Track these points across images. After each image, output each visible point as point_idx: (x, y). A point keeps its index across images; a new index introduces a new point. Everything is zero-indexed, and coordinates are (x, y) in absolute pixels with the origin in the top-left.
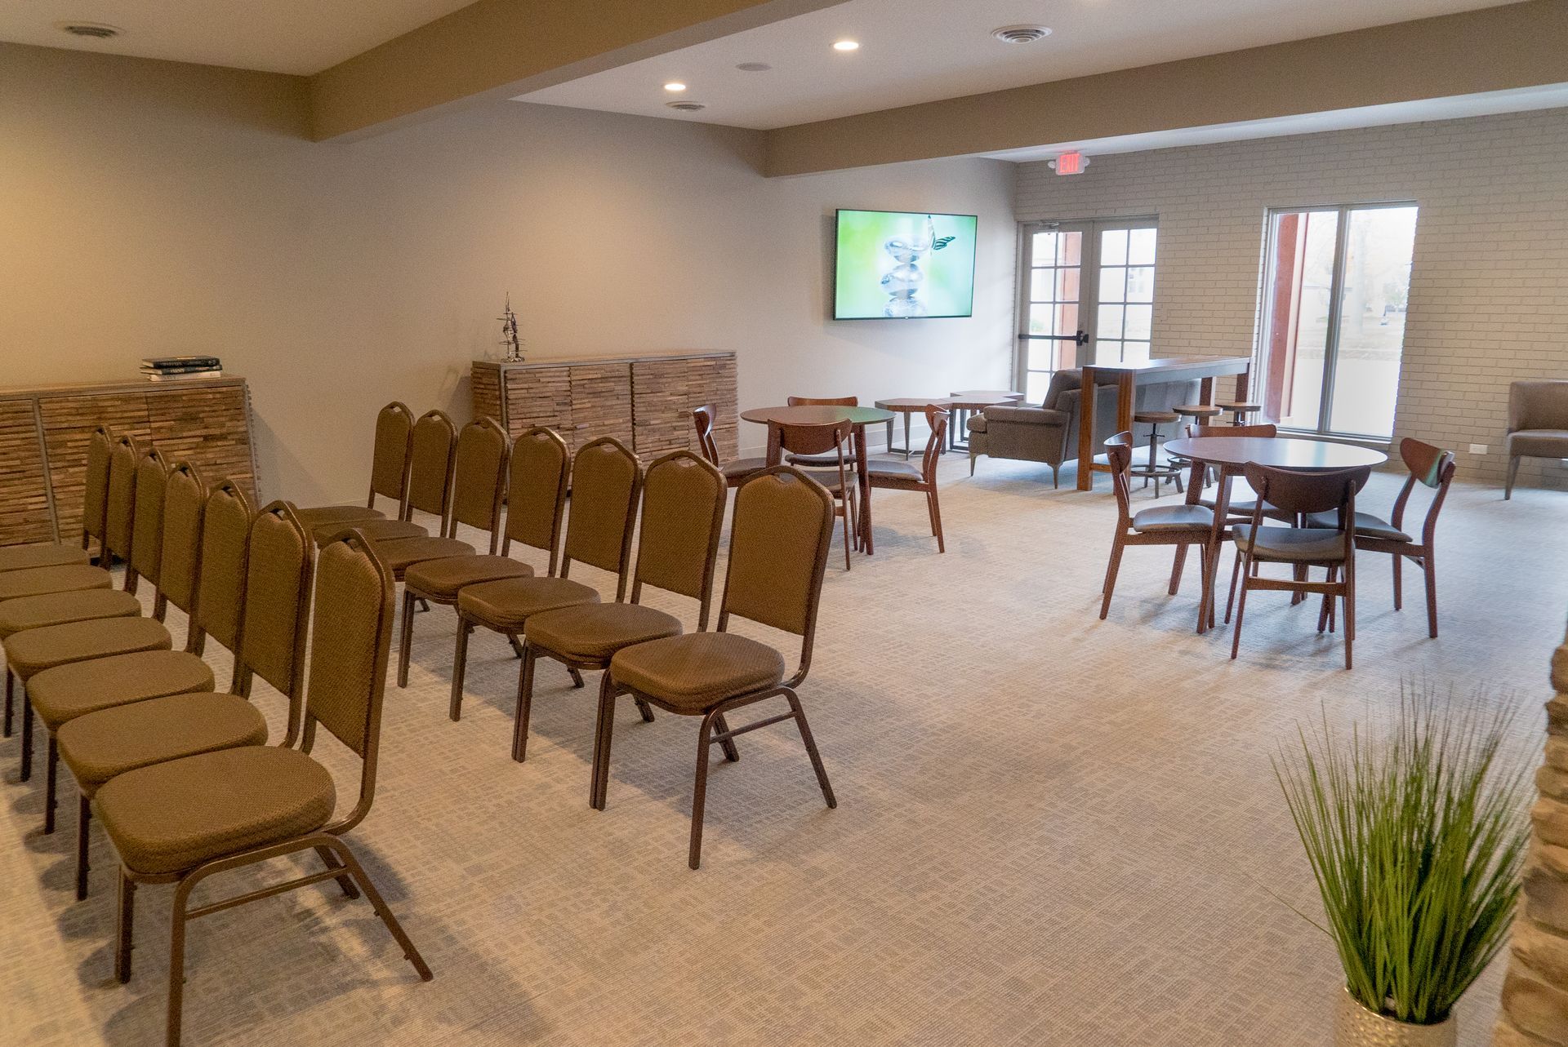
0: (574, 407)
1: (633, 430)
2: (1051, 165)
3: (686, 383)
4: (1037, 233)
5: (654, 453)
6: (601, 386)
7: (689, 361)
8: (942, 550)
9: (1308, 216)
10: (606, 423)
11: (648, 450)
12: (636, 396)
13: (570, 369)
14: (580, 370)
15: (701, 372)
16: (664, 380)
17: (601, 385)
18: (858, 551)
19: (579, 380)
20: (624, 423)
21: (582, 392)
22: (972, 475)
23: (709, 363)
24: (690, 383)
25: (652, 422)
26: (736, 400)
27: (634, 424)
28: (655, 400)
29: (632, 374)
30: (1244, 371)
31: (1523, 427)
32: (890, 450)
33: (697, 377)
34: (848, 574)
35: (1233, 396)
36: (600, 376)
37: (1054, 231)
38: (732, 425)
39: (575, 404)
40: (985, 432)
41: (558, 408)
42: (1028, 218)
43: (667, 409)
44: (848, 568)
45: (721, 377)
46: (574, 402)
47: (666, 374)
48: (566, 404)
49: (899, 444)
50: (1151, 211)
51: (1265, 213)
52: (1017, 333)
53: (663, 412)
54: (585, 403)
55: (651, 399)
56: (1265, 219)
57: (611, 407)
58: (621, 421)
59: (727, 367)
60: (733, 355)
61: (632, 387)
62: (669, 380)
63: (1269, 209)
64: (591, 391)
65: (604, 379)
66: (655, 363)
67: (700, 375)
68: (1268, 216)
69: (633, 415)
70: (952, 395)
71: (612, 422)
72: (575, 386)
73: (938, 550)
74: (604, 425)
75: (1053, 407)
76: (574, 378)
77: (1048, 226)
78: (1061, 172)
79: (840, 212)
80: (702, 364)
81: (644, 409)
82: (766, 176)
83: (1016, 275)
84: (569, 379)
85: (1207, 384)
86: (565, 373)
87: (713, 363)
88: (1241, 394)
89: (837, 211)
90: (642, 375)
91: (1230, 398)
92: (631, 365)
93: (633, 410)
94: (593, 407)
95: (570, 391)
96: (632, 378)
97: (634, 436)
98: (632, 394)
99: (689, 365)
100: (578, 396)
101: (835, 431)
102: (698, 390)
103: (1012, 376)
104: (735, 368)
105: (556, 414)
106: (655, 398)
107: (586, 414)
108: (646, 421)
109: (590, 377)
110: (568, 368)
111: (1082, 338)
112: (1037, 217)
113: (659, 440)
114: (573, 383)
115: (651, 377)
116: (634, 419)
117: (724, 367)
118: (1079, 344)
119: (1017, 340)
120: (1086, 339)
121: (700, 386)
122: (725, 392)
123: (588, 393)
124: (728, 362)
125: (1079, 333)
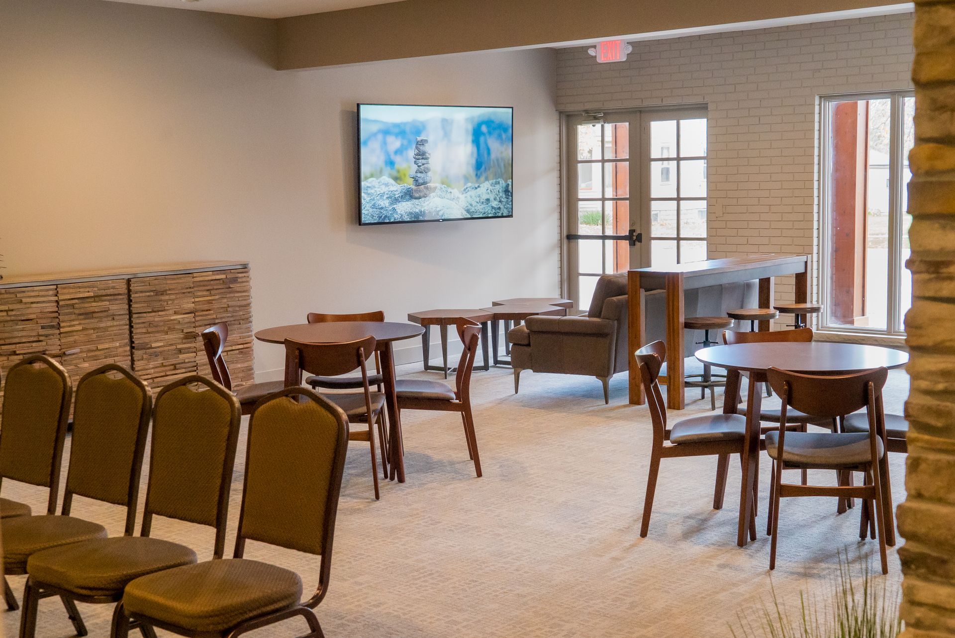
0: (62, 330)
1: (132, 354)
2: (591, 52)
3: (193, 300)
4: (581, 125)
5: (156, 380)
6: (95, 306)
7: (195, 275)
8: (479, 474)
9: (867, 103)
10: (100, 347)
11: (150, 376)
12: (135, 316)
13: (57, 287)
14: (70, 288)
15: (209, 286)
16: (167, 297)
17: (94, 304)
18: (388, 479)
19: (69, 299)
20: (120, 347)
21: (71, 314)
22: (516, 392)
23: (218, 277)
24: (197, 300)
25: (154, 345)
26: (250, 317)
27: (132, 348)
28: (156, 319)
29: (129, 291)
30: (803, 271)
32: (427, 367)
33: (205, 293)
34: (378, 504)
35: (793, 297)
36: (92, 294)
37: (599, 123)
38: (245, 346)
39: (63, 327)
40: (529, 345)
41: (42, 332)
42: (570, 108)
43: (171, 329)
44: (377, 497)
45: (230, 292)
46: (62, 325)
47: (170, 290)
48: (52, 327)
49: (436, 360)
50: (699, 100)
51: (817, 102)
52: (565, 233)
53: (167, 333)
54: (74, 326)
55: (151, 319)
56: (817, 108)
57: (105, 329)
58: (118, 344)
59: (239, 280)
60: (245, 267)
61: (130, 306)
62: (173, 297)
63: (821, 97)
64: (82, 311)
65: (97, 298)
66: (156, 278)
67: (208, 290)
68: (820, 105)
69: (131, 337)
70: (495, 304)
71: (107, 346)
72: (63, 306)
73: (475, 474)
74: (97, 349)
75: (599, 316)
76: (61, 297)
77: (592, 116)
78: (601, 59)
79: (361, 106)
80: (210, 278)
81: (144, 330)
82: (278, 69)
83: (560, 170)
84: (56, 298)
85: (765, 284)
86: (51, 293)
87: (223, 276)
88: (801, 294)
89: (358, 105)
90: (141, 292)
91: (789, 300)
92: (129, 281)
93: (131, 332)
94: (84, 329)
95: (57, 312)
96: (129, 296)
97: (133, 361)
98: (130, 314)
99: (195, 279)
100: (67, 318)
102: (206, 307)
103: (561, 281)
104: (247, 282)
105: (41, 338)
106: (156, 318)
107: (76, 337)
108: (147, 344)
109: (81, 295)
110: (55, 287)
111: (635, 238)
112: (581, 107)
113: (163, 365)
114: (61, 303)
115: (152, 294)
116: (132, 342)
117: (235, 280)
118: (632, 244)
119: (565, 241)
120: (639, 238)
121: (210, 302)
122: (237, 309)
123: (80, 314)
124: (240, 275)
125: (632, 231)
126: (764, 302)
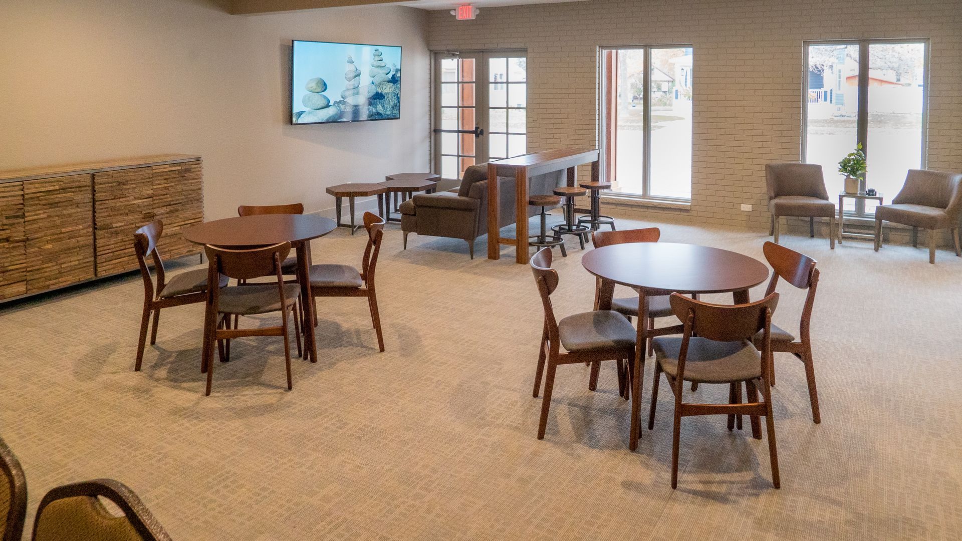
0: (27, 219)
1: (94, 234)
2: (453, 13)
3: (152, 187)
4: (444, 59)
5: (115, 253)
6: (59, 197)
7: (154, 168)
8: (382, 350)
9: (617, 51)
10: (63, 230)
11: (110, 251)
12: (97, 203)
13: (23, 183)
14: (35, 183)
15: (166, 176)
16: (128, 187)
17: (59, 196)
18: (302, 358)
19: (35, 193)
20: (83, 229)
21: (37, 205)
22: (405, 248)
23: (174, 168)
24: (155, 187)
25: (114, 225)
26: (202, 198)
27: (95, 229)
28: (118, 205)
29: (93, 183)
30: (597, 160)
31: (777, 195)
32: (339, 225)
33: (162, 182)
34: (290, 396)
35: (590, 179)
36: (57, 187)
37: (456, 58)
38: (197, 220)
39: (28, 216)
40: (415, 215)
41: (5, 221)
42: (437, 48)
43: (131, 212)
45: (186, 180)
46: (26, 214)
47: (131, 180)
48: (18, 217)
50: (522, 46)
51: (598, 50)
52: (433, 128)
53: (127, 214)
54: (39, 214)
55: (113, 205)
56: (598, 53)
57: (70, 216)
58: (81, 227)
59: (192, 170)
60: (198, 160)
61: (94, 195)
62: (134, 186)
63: (599, 47)
64: (47, 202)
65: (64, 190)
66: (119, 171)
67: (165, 179)
68: (599, 51)
69: (94, 220)
70: (388, 178)
71: (70, 229)
72: (27, 199)
73: (377, 347)
74: (61, 233)
75: (467, 196)
76: (26, 191)
77: (451, 54)
78: (459, 18)
79: (295, 42)
80: (167, 170)
81: (106, 214)
82: (234, 14)
83: (430, 88)
84: (22, 192)
85: (571, 171)
86: (17, 188)
87: (179, 168)
88: (595, 177)
89: (293, 41)
90: (105, 183)
92: (93, 175)
93: (94, 216)
94: (49, 217)
95: (22, 204)
96: (93, 187)
97: (95, 239)
98: (94, 201)
99: (154, 171)
100: (30, 209)
101: (275, 253)
102: (163, 192)
103: (430, 159)
104: (200, 171)
105: (5, 227)
106: (119, 204)
107: (41, 224)
108: (108, 225)
109: (47, 189)
110: (21, 183)
111: (479, 132)
112: (443, 48)
113: (123, 241)
114: (26, 196)
115: (115, 184)
116: (95, 224)
117: (189, 170)
118: (477, 136)
119: (433, 134)
120: (482, 132)
121: (166, 188)
122: (190, 192)
123: (44, 205)
124: (193, 166)
125: (477, 128)
126: (570, 183)
